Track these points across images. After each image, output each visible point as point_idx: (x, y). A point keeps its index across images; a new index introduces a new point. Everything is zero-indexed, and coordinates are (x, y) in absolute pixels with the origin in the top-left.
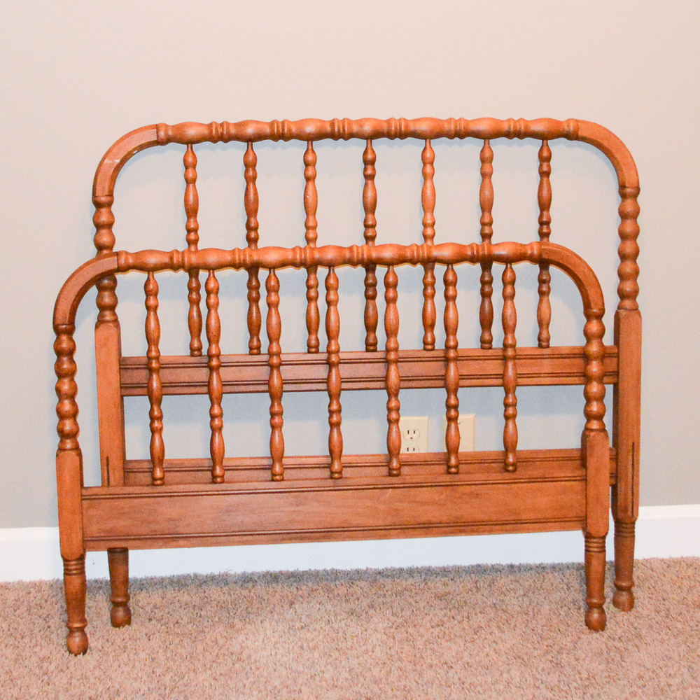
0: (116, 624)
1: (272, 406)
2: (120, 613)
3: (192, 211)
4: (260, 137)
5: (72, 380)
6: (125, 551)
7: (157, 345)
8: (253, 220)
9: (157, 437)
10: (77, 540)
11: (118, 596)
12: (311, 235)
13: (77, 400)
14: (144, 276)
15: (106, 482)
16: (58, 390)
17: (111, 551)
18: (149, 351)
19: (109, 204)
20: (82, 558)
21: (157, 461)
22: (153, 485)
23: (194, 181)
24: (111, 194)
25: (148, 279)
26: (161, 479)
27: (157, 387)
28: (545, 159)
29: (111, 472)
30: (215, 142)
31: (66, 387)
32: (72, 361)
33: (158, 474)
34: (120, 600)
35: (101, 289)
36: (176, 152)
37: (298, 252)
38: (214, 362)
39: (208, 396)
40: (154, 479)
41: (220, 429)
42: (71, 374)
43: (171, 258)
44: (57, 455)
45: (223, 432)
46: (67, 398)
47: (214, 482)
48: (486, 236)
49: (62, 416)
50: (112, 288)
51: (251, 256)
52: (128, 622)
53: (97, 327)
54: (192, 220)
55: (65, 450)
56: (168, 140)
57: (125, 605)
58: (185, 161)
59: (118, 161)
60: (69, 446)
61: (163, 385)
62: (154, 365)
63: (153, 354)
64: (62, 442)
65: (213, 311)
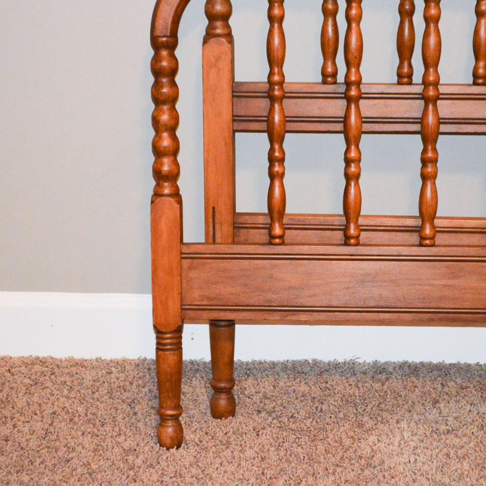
0: (217, 414)
1: (425, 151)
2: (223, 402)
5: (173, 109)
6: (231, 324)
7: (281, 67)
9: (277, 184)
10: (174, 306)
11: (220, 381)
13: (178, 133)
15: (211, 238)
16: (156, 122)
17: (214, 324)
18: (271, 74)
20: (179, 330)
21: (276, 215)
22: (271, 244)
26: (281, 237)
27: (280, 121)
31: (165, 117)
32: (174, 84)
33: (277, 231)
34: (223, 384)
38: (353, 92)
39: (342, 136)
40: (272, 237)
41: (358, 176)
42: (173, 99)
44: (152, 202)
45: (360, 181)
46: (166, 130)
47: (346, 244)
49: (158, 152)
53: (205, 41)
55: (162, 195)
57: (229, 391)
60: (166, 191)
61: (286, 119)
62: (276, 93)
63: (276, 78)
64: (158, 185)
65: (354, 25)
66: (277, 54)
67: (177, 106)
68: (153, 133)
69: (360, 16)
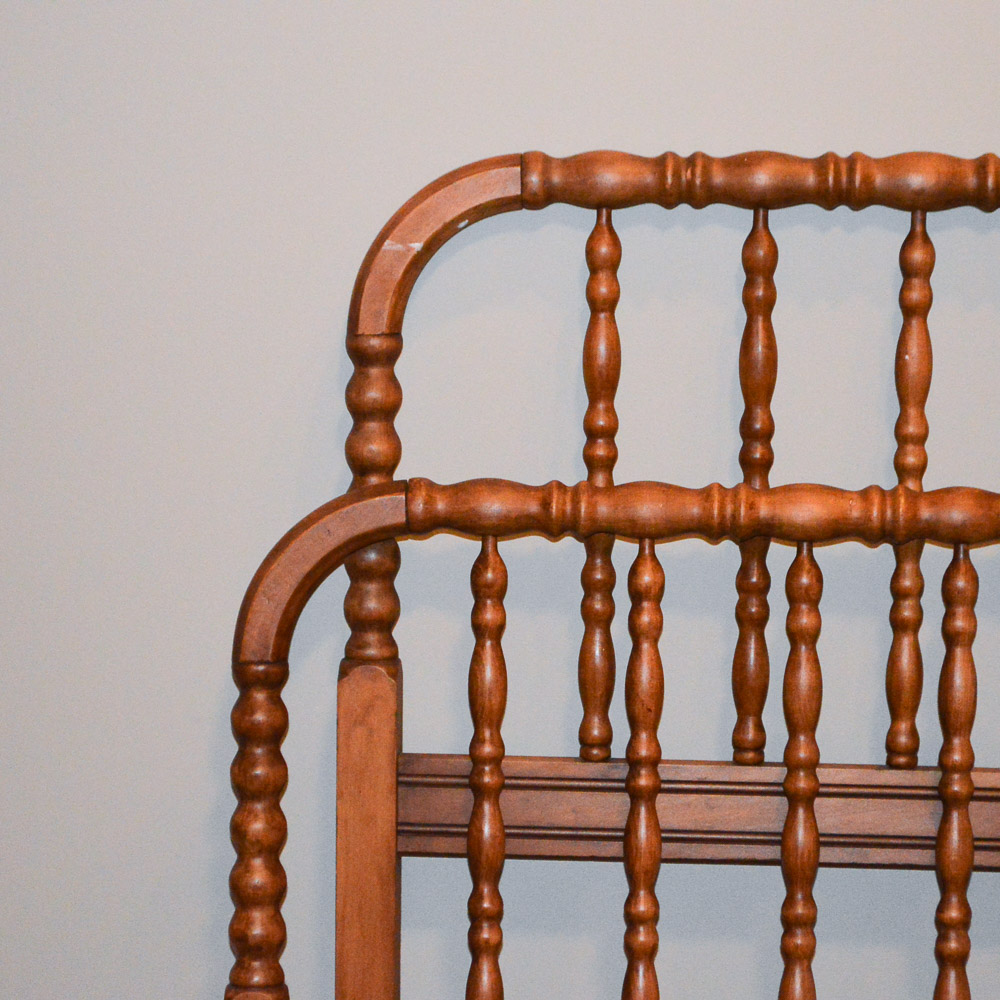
1: (789, 903)
3: (601, 382)
4: (788, 196)
5: (275, 810)
7: (496, 723)
8: (759, 412)
9: (485, 966)
12: (911, 460)
13: (285, 858)
16: (238, 832)
18: (477, 741)
19: (391, 356)
23: (612, 303)
24: (395, 333)
25: (484, 551)
27: (493, 837)
30: (669, 204)
32: (278, 761)
35: (358, 575)
36: (569, 226)
37: (876, 499)
38: (644, 781)
39: (621, 865)
41: (652, 953)
42: (276, 788)
43: (546, 505)
45: (658, 962)
46: (260, 853)
49: (243, 899)
50: (387, 574)
51: (751, 506)
53: (344, 672)
54: (601, 406)
55: (248, 987)
56: (546, 197)
58: (590, 252)
59: (417, 246)
60: (257, 979)
61: (507, 832)
62: (487, 779)
63: (487, 749)
64: (241, 965)
65: (646, 646)
66: (490, 701)
67: (284, 804)
68: (234, 856)
69: (658, 627)
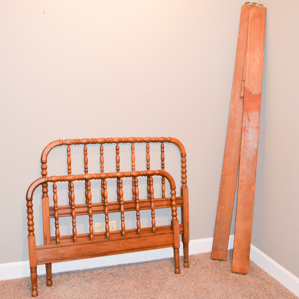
0: (48, 285)
1: (90, 219)
2: (49, 282)
3: (69, 164)
4: (88, 143)
5: (32, 215)
6: (51, 264)
7: (57, 203)
8: (86, 166)
9: (57, 230)
10: (35, 262)
11: (49, 277)
12: (102, 170)
13: (33, 221)
14: (53, 183)
15: (45, 243)
16: (28, 218)
17: (46, 264)
18: (54, 205)
19: (46, 163)
20: (36, 267)
21: (57, 237)
22: (57, 244)
23: (70, 156)
24: (46, 160)
25: (54, 184)
26: (59, 242)
27: (57, 215)
28: (162, 148)
29: (47, 241)
30: (75, 144)
31: (30, 217)
32: (32, 209)
33: (58, 240)
34: (49, 278)
35: (43, 187)
36: (65, 148)
37: (96, 175)
38: (73, 207)
39: (71, 216)
40: (57, 242)
41: (75, 226)
42: (32, 213)
43: (61, 178)
44: (28, 237)
45: (76, 227)
46: (31, 220)
47: (74, 242)
48: (148, 169)
49: (29, 225)
50: (47, 187)
51: (83, 176)
52: (51, 285)
53: (42, 198)
54: (69, 166)
55: (30, 235)
56: (63, 144)
57: (50, 280)
58: (67, 150)
59: (49, 150)
60: (31, 234)
61: (59, 214)
62: (56, 209)
63: (56, 206)
64: (29, 233)
65: (72, 193)
66: (56, 200)
67: (33, 214)
68: (28, 221)
69: (74, 190)
